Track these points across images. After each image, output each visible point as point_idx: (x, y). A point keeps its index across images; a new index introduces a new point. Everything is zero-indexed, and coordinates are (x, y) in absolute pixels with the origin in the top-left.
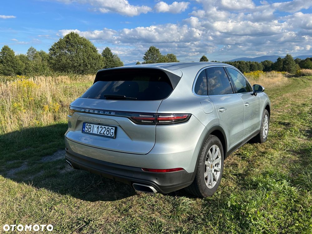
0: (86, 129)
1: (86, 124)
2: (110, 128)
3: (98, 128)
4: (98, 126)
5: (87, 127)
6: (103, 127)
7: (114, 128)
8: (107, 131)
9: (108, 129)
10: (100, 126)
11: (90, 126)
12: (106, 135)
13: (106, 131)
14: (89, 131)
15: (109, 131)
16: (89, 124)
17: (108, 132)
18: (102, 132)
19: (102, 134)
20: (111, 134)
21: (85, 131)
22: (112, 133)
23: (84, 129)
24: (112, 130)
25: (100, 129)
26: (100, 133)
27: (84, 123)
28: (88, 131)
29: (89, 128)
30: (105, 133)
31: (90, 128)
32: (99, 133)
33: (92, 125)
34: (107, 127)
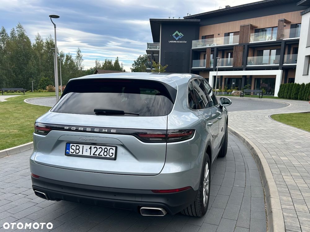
0: (71, 150)
1: (71, 145)
2: (109, 148)
3: (90, 148)
4: (91, 147)
5: (73, 147)
6: (98, 147)
7: (114, 148)
8: (105, 151)
9: (106, 150)
10: (93, 147)
11: (78, 147)
12: (103, 156)
13: (103, 151)
14: (76, 153)
15: (108, 152)
16: (75, 145)
17: (105, 154)
18: (97, 153)
19: (97, 156)
20: (111, 155)
21: (70, 153)
22: (111, 153)
23: (67, 151)
24: (111, 150)
25: (93, 150)
26: (94, 154)
27: (68, 144)
28: (74, 153)
29: (76, 149)
30: (102, 154)
31: (78, 149)
32: (92, 155)
33: (81, 146)
34: (103, 147)
